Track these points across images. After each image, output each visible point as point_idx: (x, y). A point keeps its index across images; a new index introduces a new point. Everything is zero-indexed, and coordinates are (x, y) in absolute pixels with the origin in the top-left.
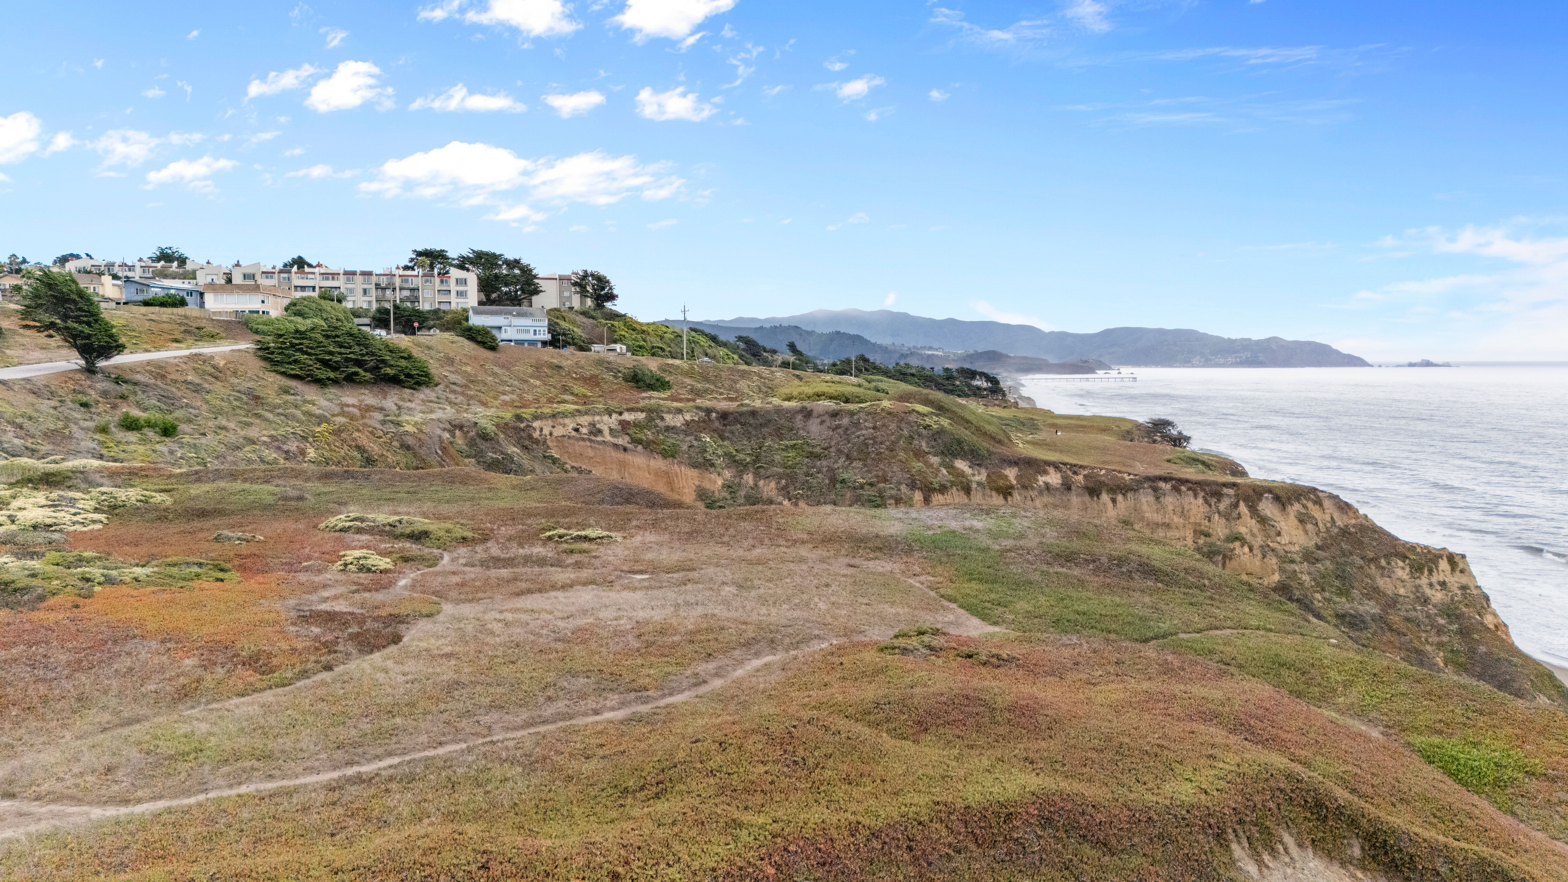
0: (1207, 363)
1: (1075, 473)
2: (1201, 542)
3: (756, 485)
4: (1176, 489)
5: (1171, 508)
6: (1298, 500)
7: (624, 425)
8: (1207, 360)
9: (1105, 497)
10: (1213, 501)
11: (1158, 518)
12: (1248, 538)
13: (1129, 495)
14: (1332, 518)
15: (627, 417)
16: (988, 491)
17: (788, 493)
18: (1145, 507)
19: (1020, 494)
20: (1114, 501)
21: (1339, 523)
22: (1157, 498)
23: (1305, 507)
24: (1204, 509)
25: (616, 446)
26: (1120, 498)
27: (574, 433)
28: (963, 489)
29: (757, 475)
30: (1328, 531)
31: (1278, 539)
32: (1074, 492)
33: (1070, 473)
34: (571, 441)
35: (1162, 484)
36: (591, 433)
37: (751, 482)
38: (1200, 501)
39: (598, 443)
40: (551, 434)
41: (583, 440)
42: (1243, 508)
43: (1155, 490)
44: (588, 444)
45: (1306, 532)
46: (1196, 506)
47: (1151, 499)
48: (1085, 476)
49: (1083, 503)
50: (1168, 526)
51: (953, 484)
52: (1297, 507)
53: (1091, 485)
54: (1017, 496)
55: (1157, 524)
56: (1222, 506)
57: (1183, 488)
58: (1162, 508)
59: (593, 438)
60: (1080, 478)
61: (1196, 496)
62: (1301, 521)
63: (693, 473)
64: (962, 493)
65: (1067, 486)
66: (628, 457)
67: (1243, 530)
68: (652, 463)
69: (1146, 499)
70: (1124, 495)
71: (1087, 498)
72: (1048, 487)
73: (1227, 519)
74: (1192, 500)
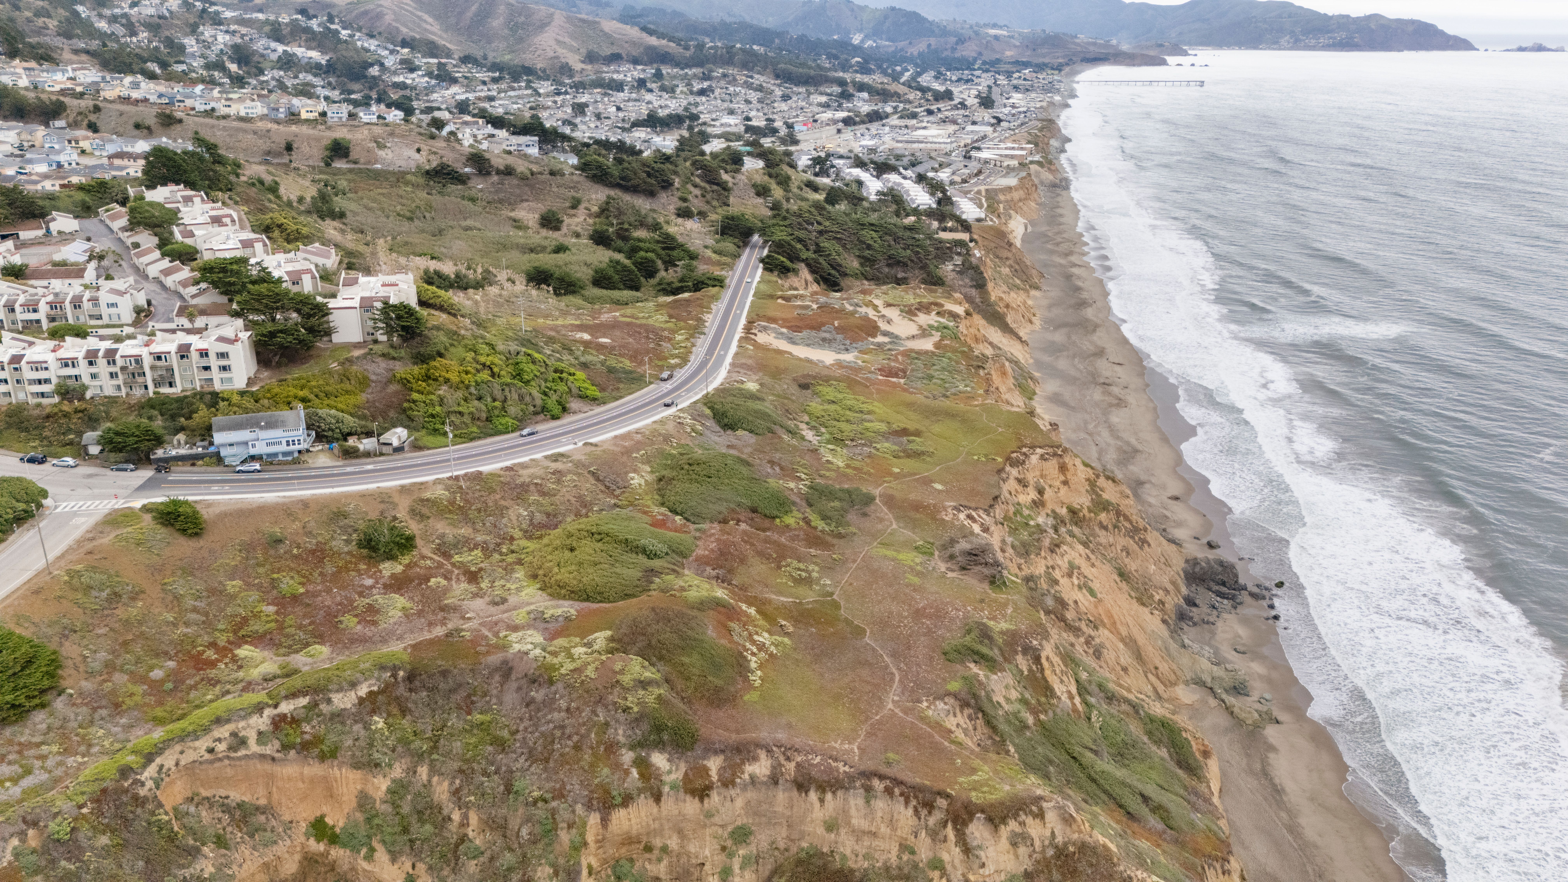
0: (1297, 45)
1: (788, 759)
2: (905, 858)
3: (429, 781)
4: (889, 791)
5: (880, 814)
6: (1016, 816)
7: (279, 722)
8: (1297, 41)
9: (813, 796)
10: (924, 812)
11: (864, 825)
12: (949, 867)
13: (840, 793)
14: (1053, 833)
15: (285, 707)
16: (681, 794)
17: (460, 799)
18: (853, 812)
19: (719, 794)
20: (822, 801)
21: (1059, 839)
22: (868, 802)
23: (1023, 824)
24: (912, 821)
25: (263, 757)
26: (829, 796)
27: (207, 756)
28: (652, 794)
29: (433, 771)
30: (1043, 851)
31: (981, 871)
32: (780, 787)
33: (782, 759)
34: (204, 767)
35: (876, 782)
36: (231, 748)
37: (425, 777)
38: (910, 811)
39: (239, 759)
40: (177, 764)
41: (220, 760)
42: (950, 832)
43: (868, 789)
44: (227, 762)
45: (1017, 856)
46: (905, 815)
47: (861, 802)
48: (798, 765)
49: (791, 799)
50: (874, 835)
51: (640, 791)
52: (1013, 825)
53: (800, 779)
54: (715, 798)
55: (864, 832)
56: (932, 821)
57: (897, 791)
58: (870, 813)
59: (233, 755)
60: (792, 766)
61: (907, 803)
62: (1014, 845)
63: (357, 775)
64: (651, 801)
65: (774, 780)
66: (277, 769)
67: (946, 857)
68: (307, 770)
69: (855, 801)
70: (834, 793)
71: (795, 793)
72: (753, 779)
73: (933, 840)
74: (902, 808)
